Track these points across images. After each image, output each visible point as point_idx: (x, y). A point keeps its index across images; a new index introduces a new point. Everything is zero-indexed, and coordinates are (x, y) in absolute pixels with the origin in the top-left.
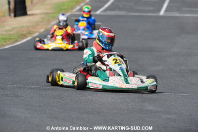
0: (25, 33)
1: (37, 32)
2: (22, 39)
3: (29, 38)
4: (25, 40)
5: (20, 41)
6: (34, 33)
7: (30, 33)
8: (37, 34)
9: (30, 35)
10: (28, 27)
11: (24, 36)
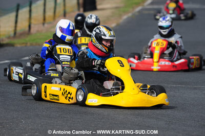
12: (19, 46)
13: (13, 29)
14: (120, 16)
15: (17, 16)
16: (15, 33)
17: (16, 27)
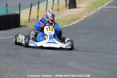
0: (75, 18)
1: (82, 18)
2: (74, 22)
3: (77, 21)
4: (75, 23)
5: (72, 23)
6: (81, 19)
7: (78, 19)
8: (82, 19)
9: (78, 20)
10: (77, 15)
11: (75, 20)
12: (31, 27)
13: (28, 17)
14: (90, 12)
15: (31, 10)
16: (29, 20)
17: (30, 16)
